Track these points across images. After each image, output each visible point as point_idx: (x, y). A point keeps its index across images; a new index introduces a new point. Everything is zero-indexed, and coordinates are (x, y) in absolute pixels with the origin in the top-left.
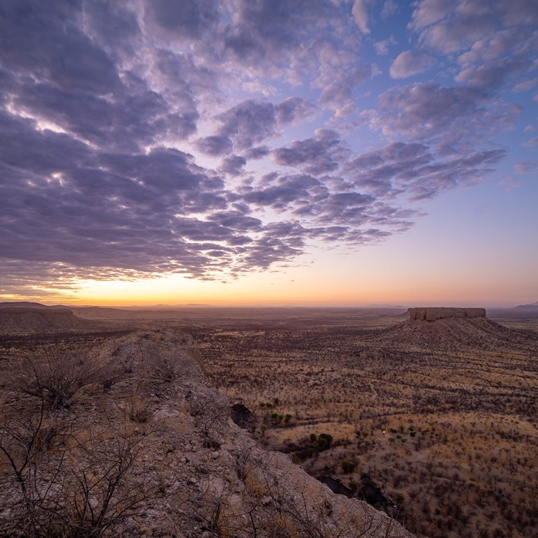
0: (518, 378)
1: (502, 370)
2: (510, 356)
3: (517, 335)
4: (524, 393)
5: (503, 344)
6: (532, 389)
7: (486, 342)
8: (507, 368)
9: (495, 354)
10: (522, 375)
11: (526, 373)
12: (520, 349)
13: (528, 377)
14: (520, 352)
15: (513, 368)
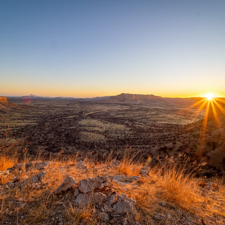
0: (15, 123)
1: (10, 121)
2: (14, 115)
3: (19, 107)
4: (16, 128)
5: (13, 111)
6: (19, 127)
7: (5, 110)
8: (12, 120)
9: (9, 115)
10: (17, 122)
11: (19, 121)
12: (19, 112)
13: (19, 122)
14: (19, 114)
15: (14, 120)
